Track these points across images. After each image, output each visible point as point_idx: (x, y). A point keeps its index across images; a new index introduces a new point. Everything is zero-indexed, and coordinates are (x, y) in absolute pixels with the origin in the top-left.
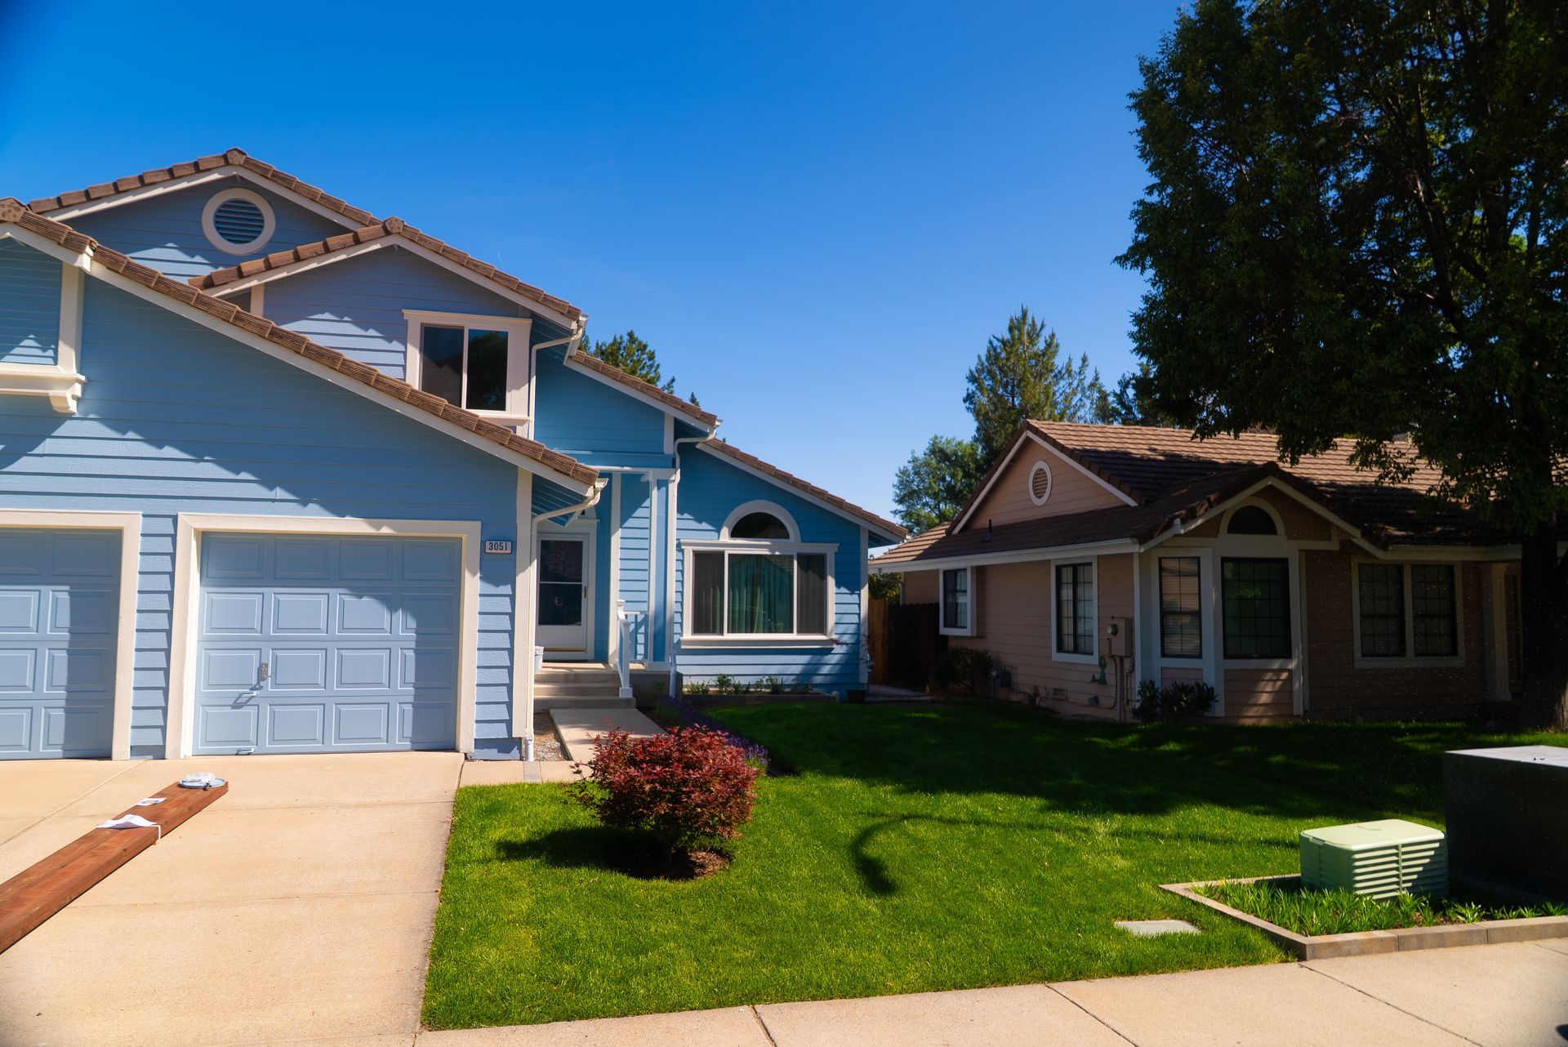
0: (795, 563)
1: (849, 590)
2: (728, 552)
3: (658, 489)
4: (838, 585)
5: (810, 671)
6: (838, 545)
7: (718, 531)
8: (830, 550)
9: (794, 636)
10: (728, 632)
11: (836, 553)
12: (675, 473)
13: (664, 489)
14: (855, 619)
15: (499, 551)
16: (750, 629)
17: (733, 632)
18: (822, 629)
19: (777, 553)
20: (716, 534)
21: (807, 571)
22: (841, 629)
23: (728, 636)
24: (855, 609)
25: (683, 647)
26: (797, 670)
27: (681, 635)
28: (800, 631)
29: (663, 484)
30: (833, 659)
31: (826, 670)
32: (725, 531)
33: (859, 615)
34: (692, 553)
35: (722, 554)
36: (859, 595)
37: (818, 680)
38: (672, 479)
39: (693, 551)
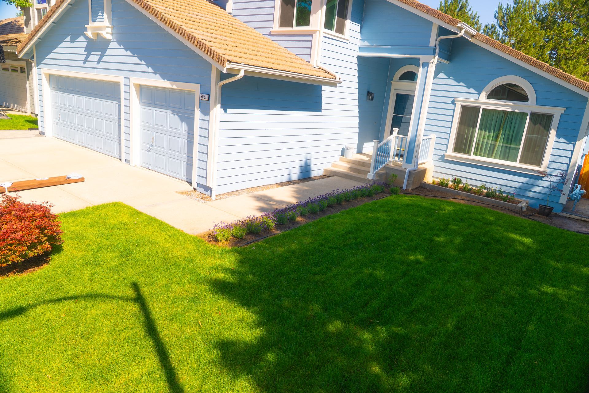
0: (528, 118)
1: (567, 140)
2: (483, 107)
3: (423, 67)
4: (558, 136)
5: (525, 188)
6: (565, 109)
7: (479, 94)
8: (557, 112)
9: (517, 164)
10: (473, 155)
11: (561, 114)
12: (434, 58)
13: (426, 67)
14: (567, 161)
15: (203, 99)
16: (490, 155)
17: (476, 155)
18: (539, 164)
19: (516, 111)
20: (477, 96)
21: (535, 125)
22: (555, 165)
23: (473, 157)
24: (569, 154)
25: (445, 158)
26: (517, 185)
27: (446, 151)
28: (521, 162)
29: (426, 65)
30: (545, 184)
31: (537, 189)
32: (484, 95)
33: (570, 158)
34: (460, 106)
35: (479, 108)
36: (574, 145)
37: (531, 194)
38: (432, 61)
39: (461, 105)
